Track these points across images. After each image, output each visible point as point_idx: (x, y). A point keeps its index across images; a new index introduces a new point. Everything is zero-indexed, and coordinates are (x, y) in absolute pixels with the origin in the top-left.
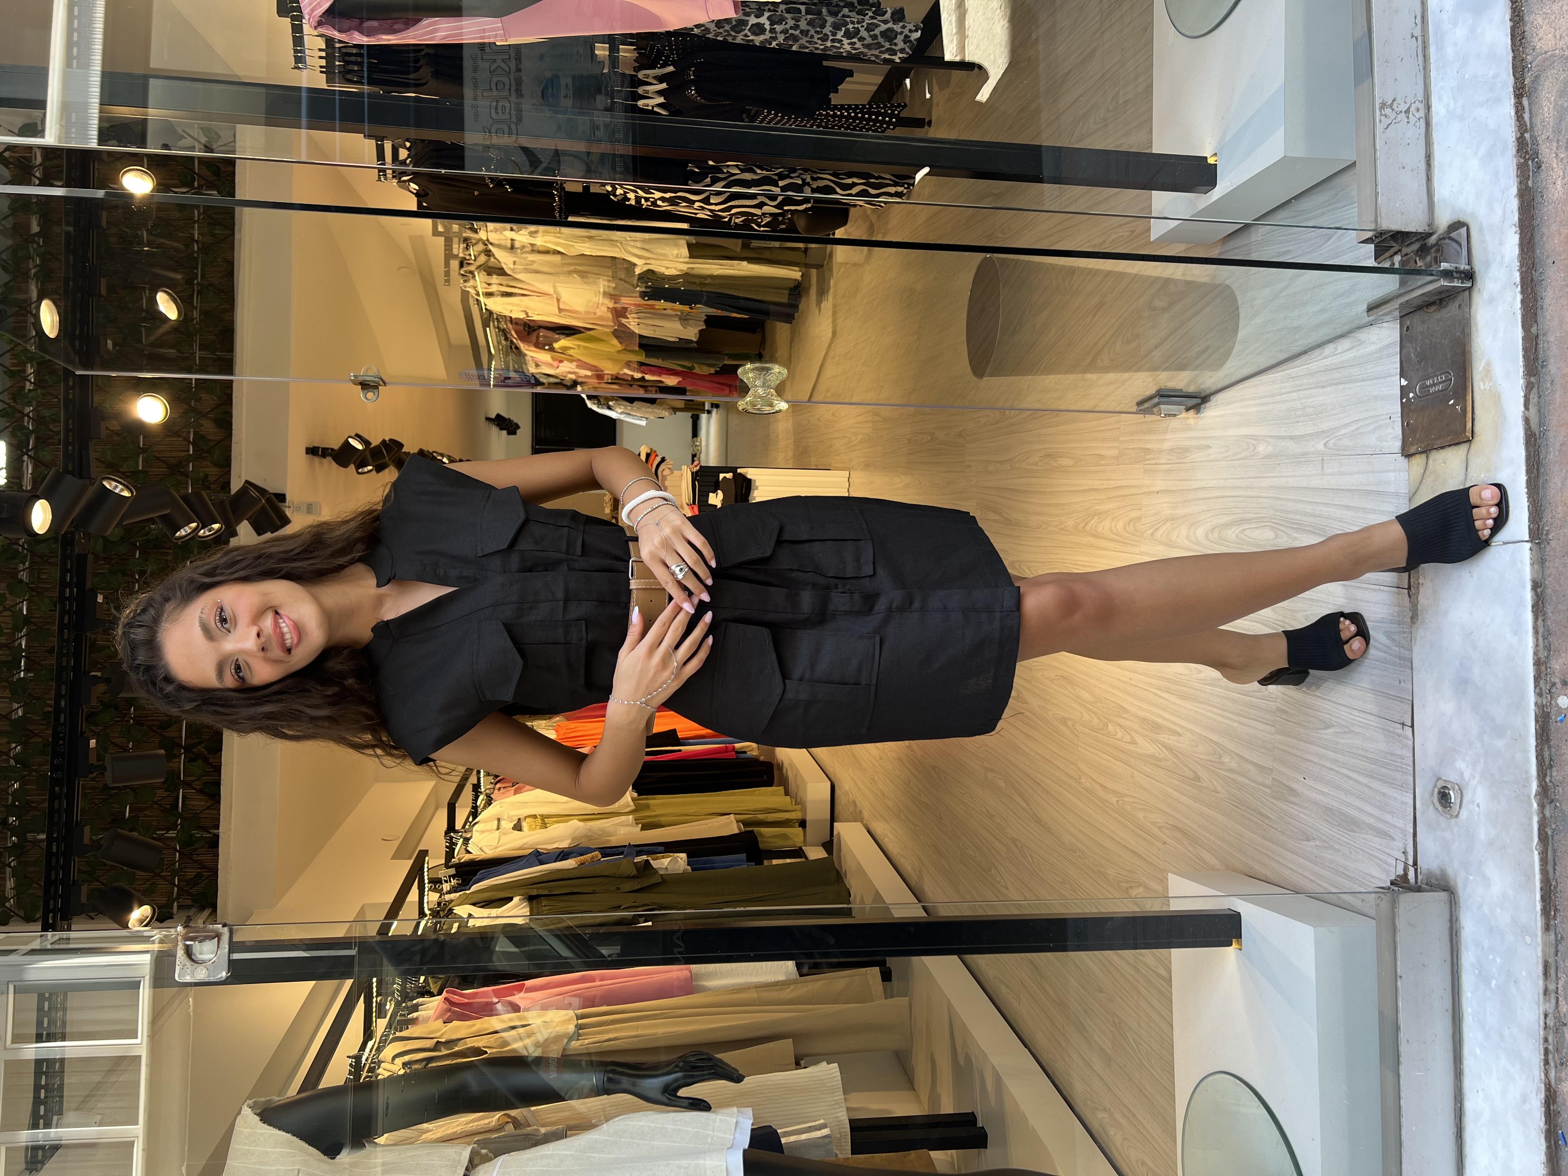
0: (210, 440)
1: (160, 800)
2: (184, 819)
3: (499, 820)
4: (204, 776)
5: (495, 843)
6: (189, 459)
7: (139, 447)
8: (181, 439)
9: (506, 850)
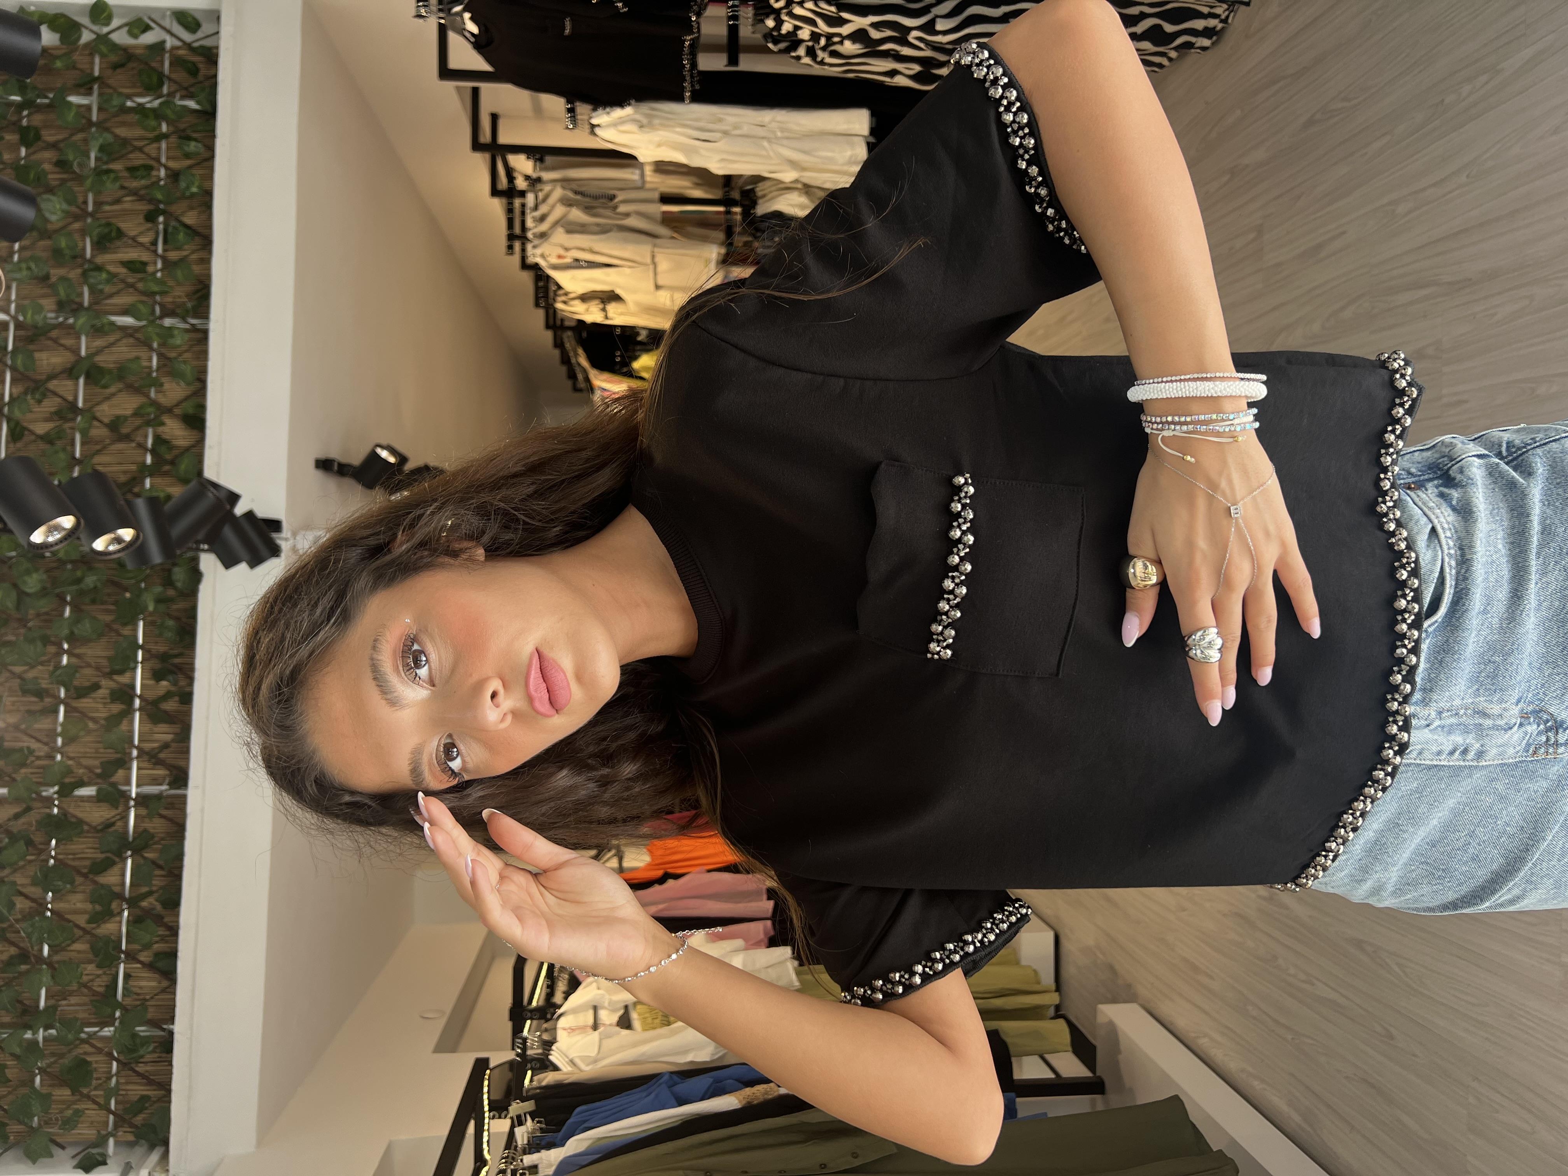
0: (177, 447)
1: (92, 981)
2: (124, 1009)
3: (595, 1009)
4: (157, 942)
5: (593, 1053)
6: (144, 471)
7: (74, 458)
8: (134, 445)
9: (611, 1065)
